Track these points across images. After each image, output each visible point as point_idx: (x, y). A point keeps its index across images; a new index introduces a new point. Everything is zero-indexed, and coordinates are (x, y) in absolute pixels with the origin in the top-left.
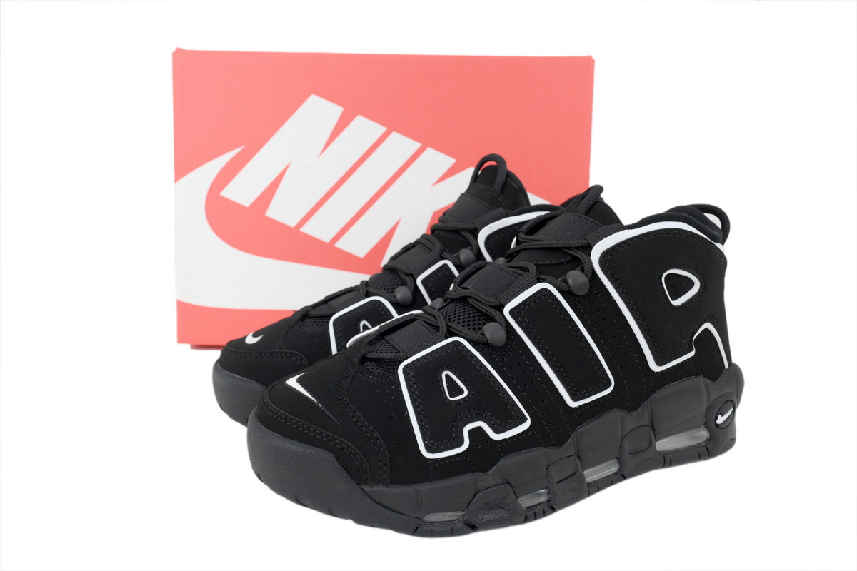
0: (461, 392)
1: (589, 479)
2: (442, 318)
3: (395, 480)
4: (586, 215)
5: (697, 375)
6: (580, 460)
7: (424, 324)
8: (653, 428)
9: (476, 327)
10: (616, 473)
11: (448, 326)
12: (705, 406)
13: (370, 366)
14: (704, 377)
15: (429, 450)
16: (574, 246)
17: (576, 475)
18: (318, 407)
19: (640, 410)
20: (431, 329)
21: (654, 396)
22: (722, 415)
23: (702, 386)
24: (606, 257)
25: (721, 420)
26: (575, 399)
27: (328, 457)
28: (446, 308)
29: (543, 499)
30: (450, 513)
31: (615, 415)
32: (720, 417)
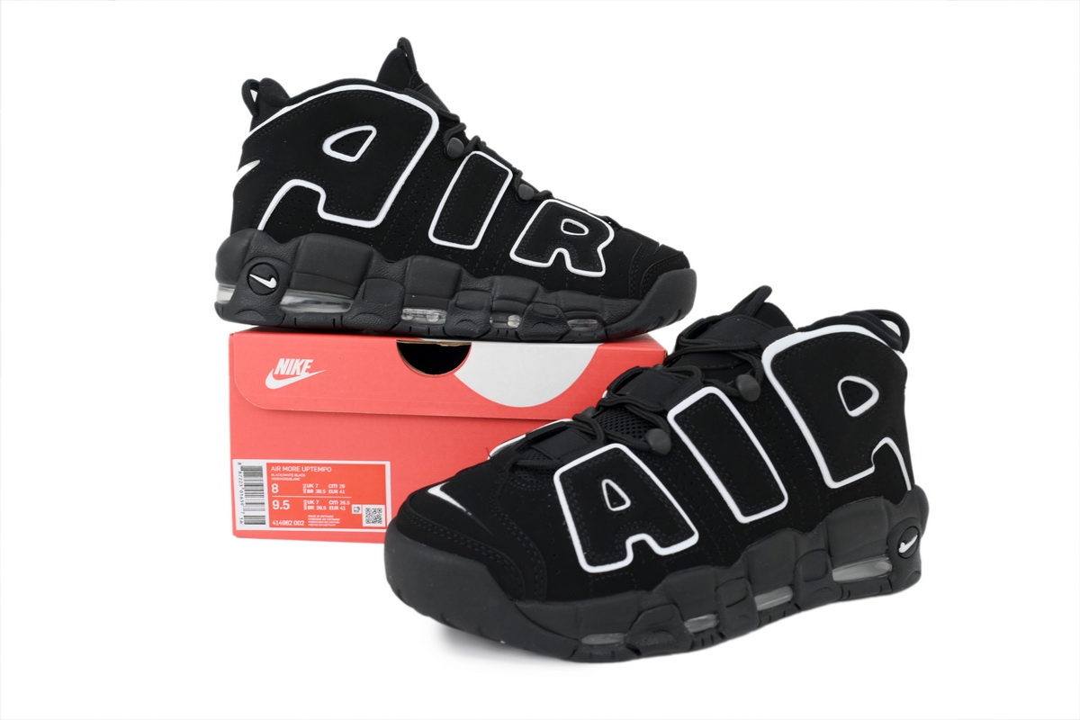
0: (623, 502)
1: (760, 607)
2: (598, 425)
3: (552, 596)
4: (754, 317)
5: (877, 495)
6: (751, 583)
7: (578, 432)
8: (829, 553)
9: (637, 434)
10: (789, 602)
11: (606, 434)
12: (886, 531)
13: (522, 474)
14: (885, 498)
15: (591, 562)
16: (742, 348)
17: (746, 601)
18: (467, 516)
19: (815, 532)
20: (587, 437)
21: (830, 517)
22: (906, 543)
23: (883, 508)
24: (778, 361)
25: (904, 548)
26: (746, 513)
27: (479, 569)
28: (600, 416)
29: (711, 624)
30: (611, 635)
31: (788, 535)
32: (903, 544)
